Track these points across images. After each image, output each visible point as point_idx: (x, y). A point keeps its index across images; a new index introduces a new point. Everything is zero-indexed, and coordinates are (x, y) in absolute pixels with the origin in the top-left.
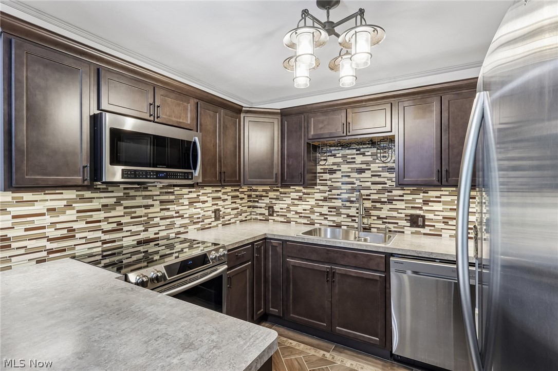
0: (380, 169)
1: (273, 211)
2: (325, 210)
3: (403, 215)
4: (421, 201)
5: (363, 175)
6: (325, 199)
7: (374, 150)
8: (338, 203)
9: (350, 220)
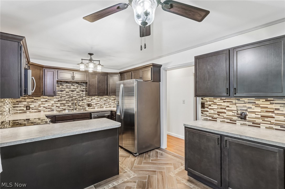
0: (79, 91)
1: (30, 108)
2: (59, 105)
3: (86, 104)
4: (90, 100)
5: (74, 92)
6: (59, 101)
7: (78, 85)
8: (65, 102)
9: (69, 107)
